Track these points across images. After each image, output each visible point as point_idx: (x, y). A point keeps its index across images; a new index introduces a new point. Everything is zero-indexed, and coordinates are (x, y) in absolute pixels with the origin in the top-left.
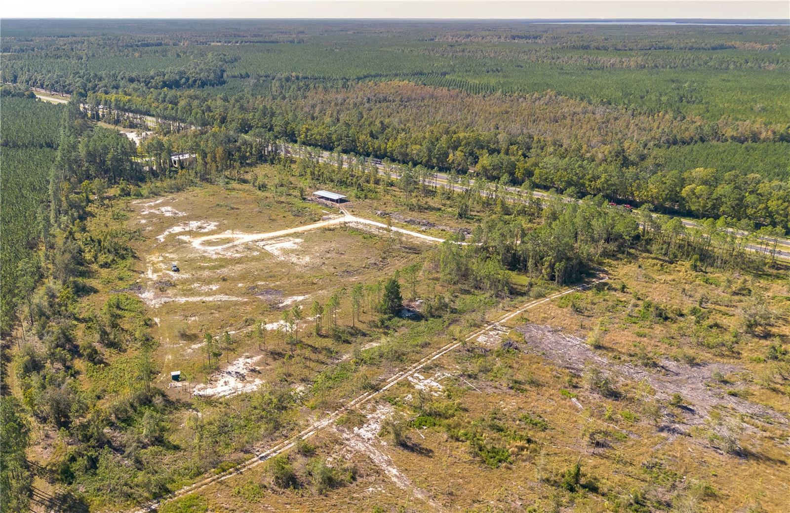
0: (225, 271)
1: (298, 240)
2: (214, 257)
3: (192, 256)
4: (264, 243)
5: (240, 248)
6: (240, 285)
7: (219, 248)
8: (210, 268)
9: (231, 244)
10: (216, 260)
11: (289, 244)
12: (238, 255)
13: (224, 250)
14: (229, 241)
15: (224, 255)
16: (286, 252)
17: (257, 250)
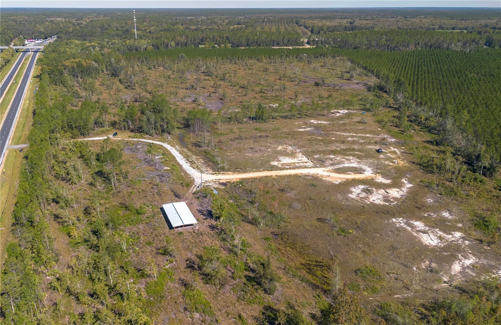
0: (343, 147)
1: (275, 163)
2: (351, 158)
3: (371, 161)
4: (306, 164)
5: (328, 162)
6: (334, 139)
7: (346, 165)
8: (354, 150)
9: (336, 167)
10: (349, 155)
11: (286, 160)
12: (332, 156)
13: (343, 163)
14: (338, 171)
15: (343, 158)
16: (292, 155)
17: (315, 159)
